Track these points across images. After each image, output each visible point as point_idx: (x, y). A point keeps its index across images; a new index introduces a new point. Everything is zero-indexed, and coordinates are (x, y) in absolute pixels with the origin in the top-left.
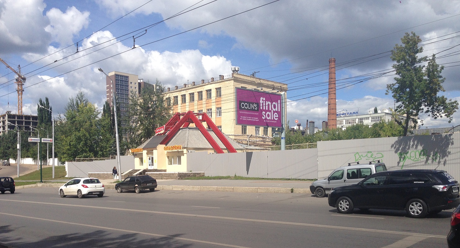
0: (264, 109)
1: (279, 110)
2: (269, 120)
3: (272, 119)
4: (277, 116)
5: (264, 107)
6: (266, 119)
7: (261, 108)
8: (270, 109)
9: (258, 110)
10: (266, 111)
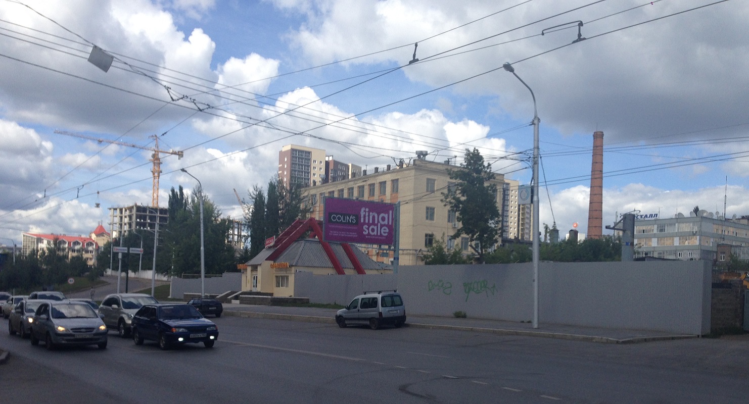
0: (367, 221)
1: (390, 223)
2: (374, 235)
3: (379, 234)
4: (387, 231)
5: (367, 218)
6: (369, 234)
7: (362, 220)
8: (376, 222)
9: (357, 223)
10: (369, 225)
